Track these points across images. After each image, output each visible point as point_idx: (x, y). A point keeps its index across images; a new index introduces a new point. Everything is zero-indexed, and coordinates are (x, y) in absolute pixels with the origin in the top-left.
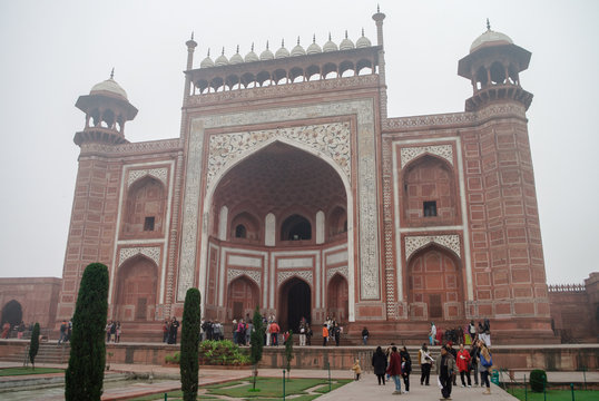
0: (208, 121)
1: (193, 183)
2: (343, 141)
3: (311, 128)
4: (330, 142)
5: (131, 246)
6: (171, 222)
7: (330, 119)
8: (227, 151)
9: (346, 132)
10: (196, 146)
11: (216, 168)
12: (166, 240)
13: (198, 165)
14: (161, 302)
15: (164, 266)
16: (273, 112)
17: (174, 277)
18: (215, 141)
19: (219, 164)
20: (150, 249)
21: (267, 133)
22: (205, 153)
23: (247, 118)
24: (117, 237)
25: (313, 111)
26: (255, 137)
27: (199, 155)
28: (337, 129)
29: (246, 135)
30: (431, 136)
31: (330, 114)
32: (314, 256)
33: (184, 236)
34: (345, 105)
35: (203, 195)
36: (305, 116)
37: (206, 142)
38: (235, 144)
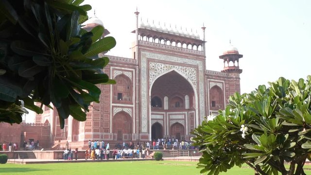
0: (148, 55)
1: (144, 82)
2: (194, 75)
3: (185, 68)
4: (191, 75)
5: (119, 107)
6: (135, 98)
7: (190, 66)
8: (156, 70)
9: (195, 72)
10: (144, 65)
11: (153, 77)
12: (134, 106)
13: (145, 74)
14: (134, 132)
15: (134, 117)
16: (172, 57)
17: (139, 122)
18: (152, 65)
19: (154, 75)
20: (128, 109)
21: (170, 66)
22: (148, 70)
23: (162, 57)
24: (111, 102)
25: (185, 61)
26: (166, 67)
27: (146, 70)
28: (193, 70)
29: (163, 65)
30: (217, 79)
31: (190, 64)
32: (163, 115)
33: (142, 105)
34: (195, 61)
35: (148, 88)
36: (182, 62)
37: (148, 65)
38: (159, 68)
